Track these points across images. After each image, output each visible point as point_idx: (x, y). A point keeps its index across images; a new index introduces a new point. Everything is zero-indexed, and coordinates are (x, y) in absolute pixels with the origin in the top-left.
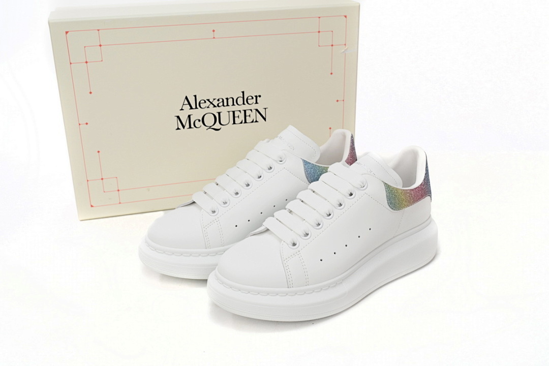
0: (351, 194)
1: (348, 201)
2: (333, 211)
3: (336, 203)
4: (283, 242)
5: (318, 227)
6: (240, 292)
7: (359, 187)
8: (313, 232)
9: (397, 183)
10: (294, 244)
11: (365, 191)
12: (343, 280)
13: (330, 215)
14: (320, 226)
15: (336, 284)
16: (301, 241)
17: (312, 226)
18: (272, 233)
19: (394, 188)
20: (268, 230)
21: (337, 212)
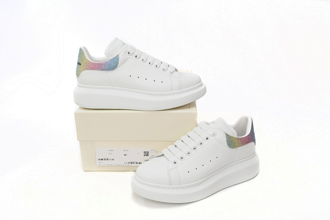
0: (207, 139)
1: (205, 142)
2: (197, 147)
3: (199, 143)
4: (169, 161)
5: (188, 155)
6: (149, 187)
7: (212, 135)
8: (186, 157)
9: (234, 134)
10: (175, 163)
11: (215, 137)
12: (200, 183)
13: (195, 149)
14: (189, 154)
15: (197, 185)
16: (179, 161)
17: (185, 154)
18: (165, 157)
19: (231, 136)
20: (163, 155)
21: (199, 147)
